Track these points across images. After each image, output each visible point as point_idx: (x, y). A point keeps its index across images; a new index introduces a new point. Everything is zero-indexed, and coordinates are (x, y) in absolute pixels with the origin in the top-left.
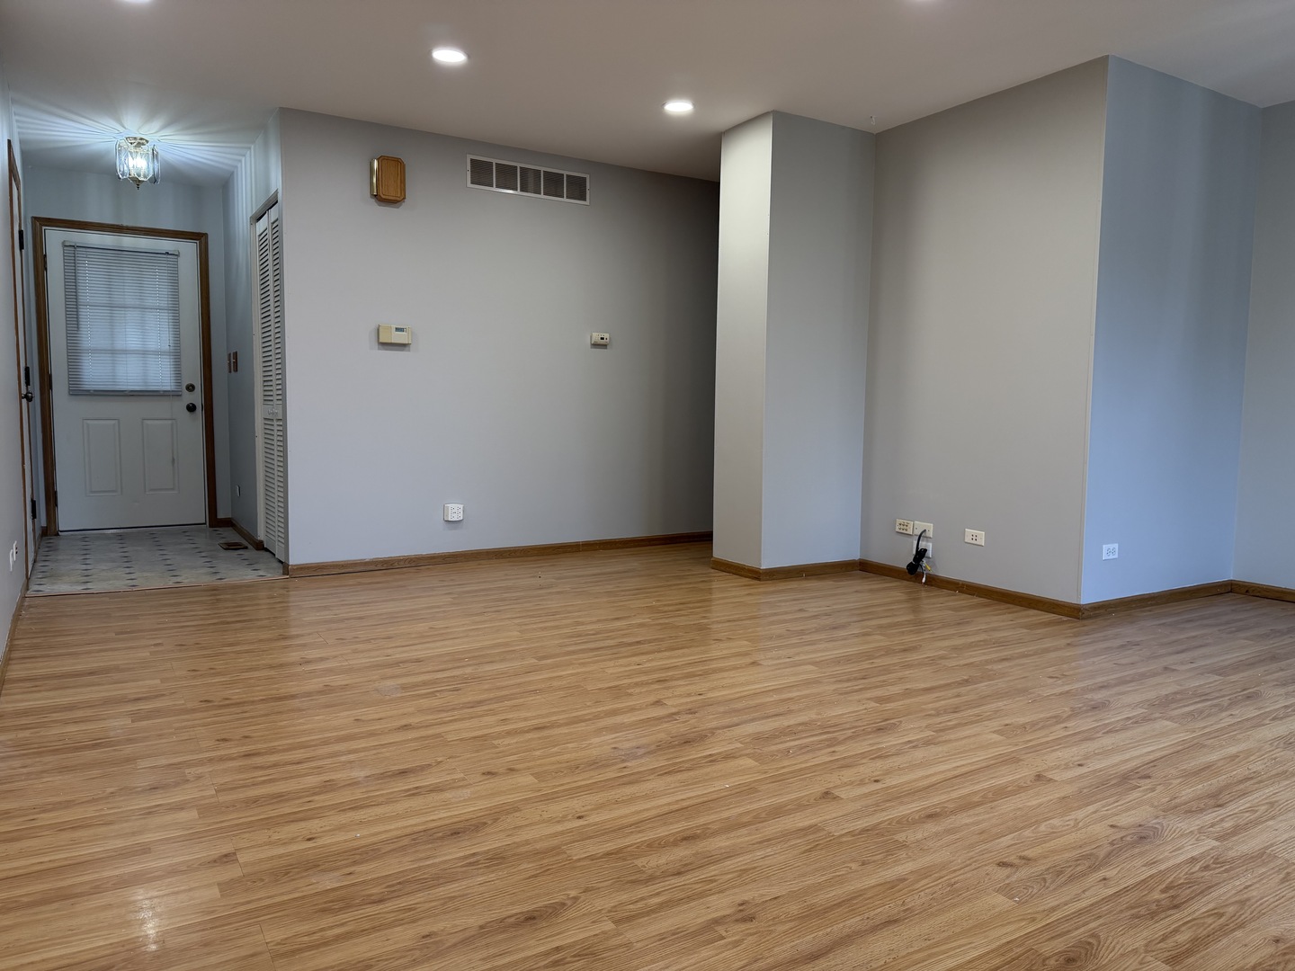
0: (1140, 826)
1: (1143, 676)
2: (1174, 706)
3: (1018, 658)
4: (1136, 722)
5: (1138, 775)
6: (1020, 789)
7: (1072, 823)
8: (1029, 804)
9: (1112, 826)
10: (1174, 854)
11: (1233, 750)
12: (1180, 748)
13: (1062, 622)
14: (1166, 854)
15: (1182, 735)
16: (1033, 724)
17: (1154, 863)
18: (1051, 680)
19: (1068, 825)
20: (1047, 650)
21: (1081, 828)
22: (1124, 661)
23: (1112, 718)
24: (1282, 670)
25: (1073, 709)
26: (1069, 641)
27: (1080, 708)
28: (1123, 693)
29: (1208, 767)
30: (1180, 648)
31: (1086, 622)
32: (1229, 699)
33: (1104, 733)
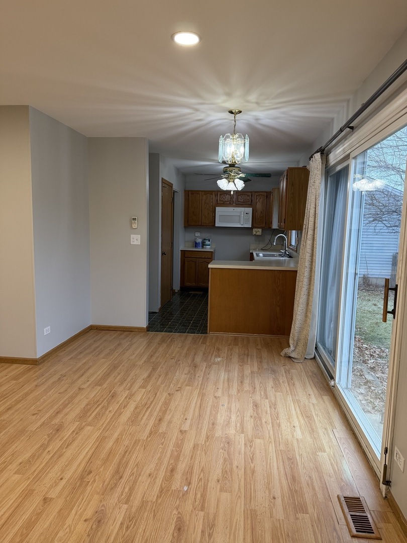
0: (96, 512)
1: (72, 398)
2: (88, 414)
3: (16, 405)
4: (77, 433)
5: (87, 473)
6: (38, 515)
7: (68, 530)
8: (45, 526)
9: (86, 520)
10: (114, 525)
11: (116, 435)
12: (98, 443)
13: (29, 370)
14: (111, 528)
15: (96, 433)
16: (33, 456)
17: (109, 538)
18: (35, 416)
19: (67, 533)
20: (27, 394)
21: (73, 531)
22: (62, 390)
23: (67, 434)
24: (119, 374)
25: (48, 435)
26: (35, 383)
27: (52, 433)
28: (66, 415)
29: (110, 452)
30: (82, 372)
31: (40, 366)
32: (107, 401)
33: (66, 448)
